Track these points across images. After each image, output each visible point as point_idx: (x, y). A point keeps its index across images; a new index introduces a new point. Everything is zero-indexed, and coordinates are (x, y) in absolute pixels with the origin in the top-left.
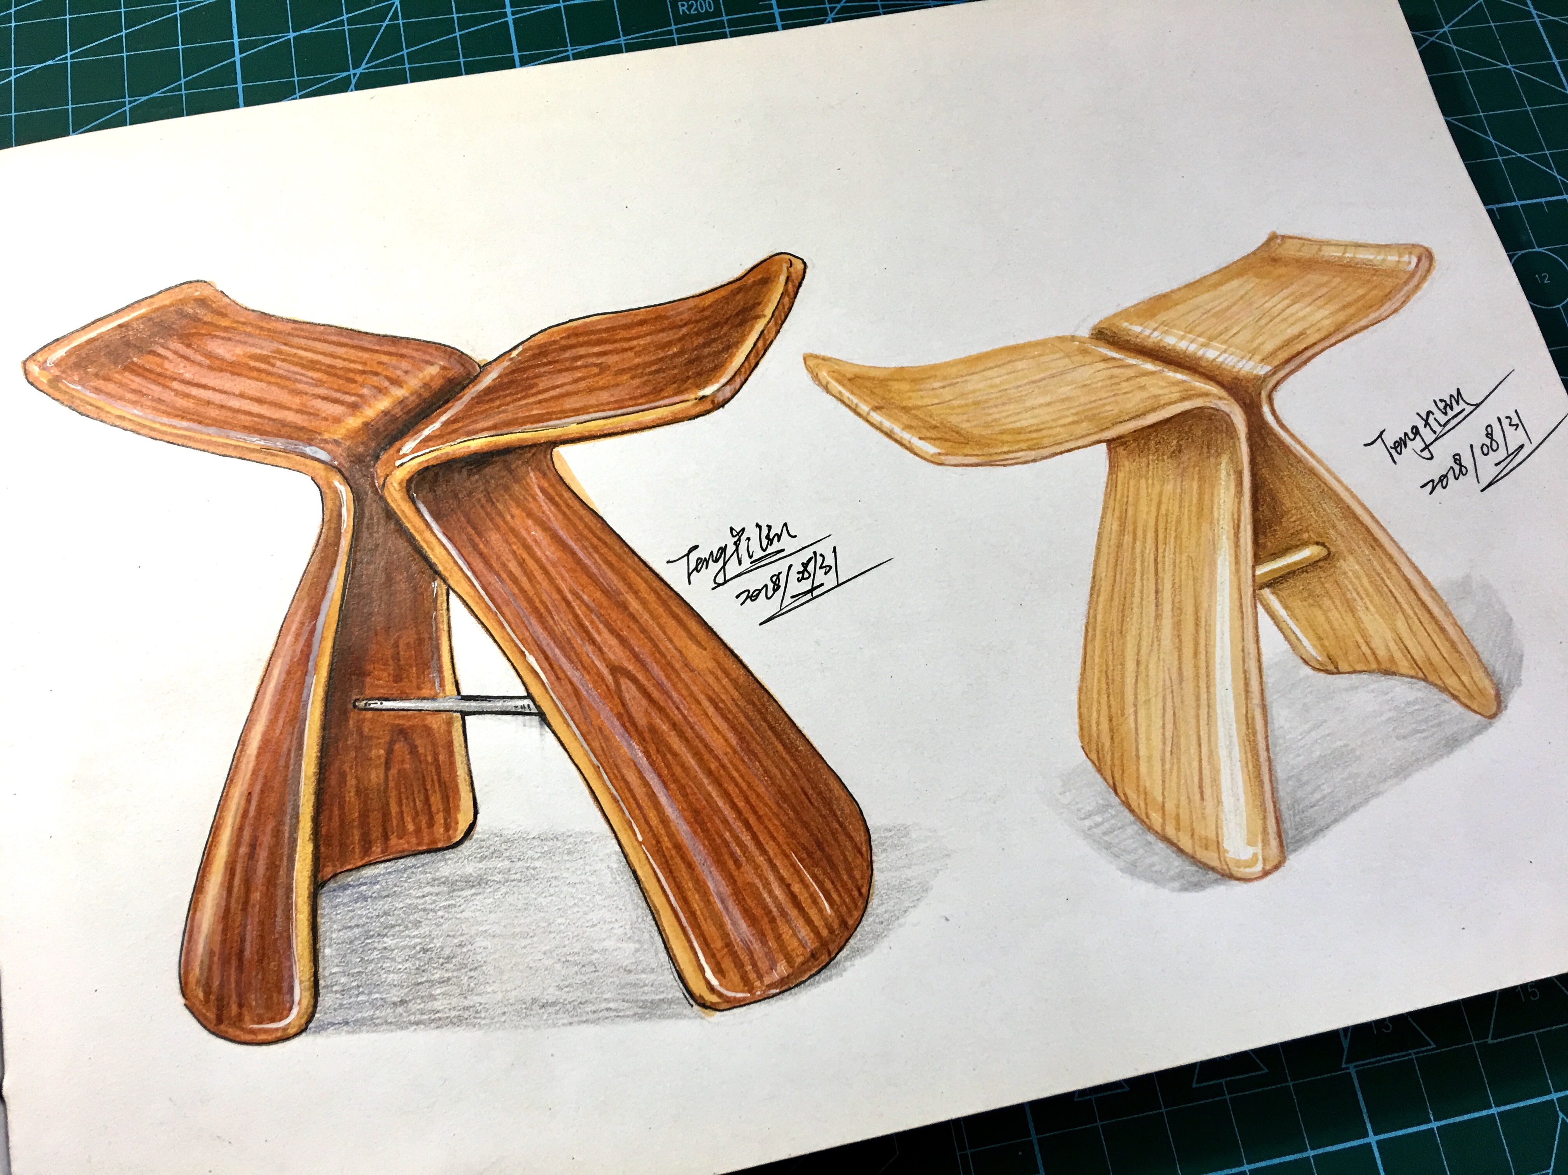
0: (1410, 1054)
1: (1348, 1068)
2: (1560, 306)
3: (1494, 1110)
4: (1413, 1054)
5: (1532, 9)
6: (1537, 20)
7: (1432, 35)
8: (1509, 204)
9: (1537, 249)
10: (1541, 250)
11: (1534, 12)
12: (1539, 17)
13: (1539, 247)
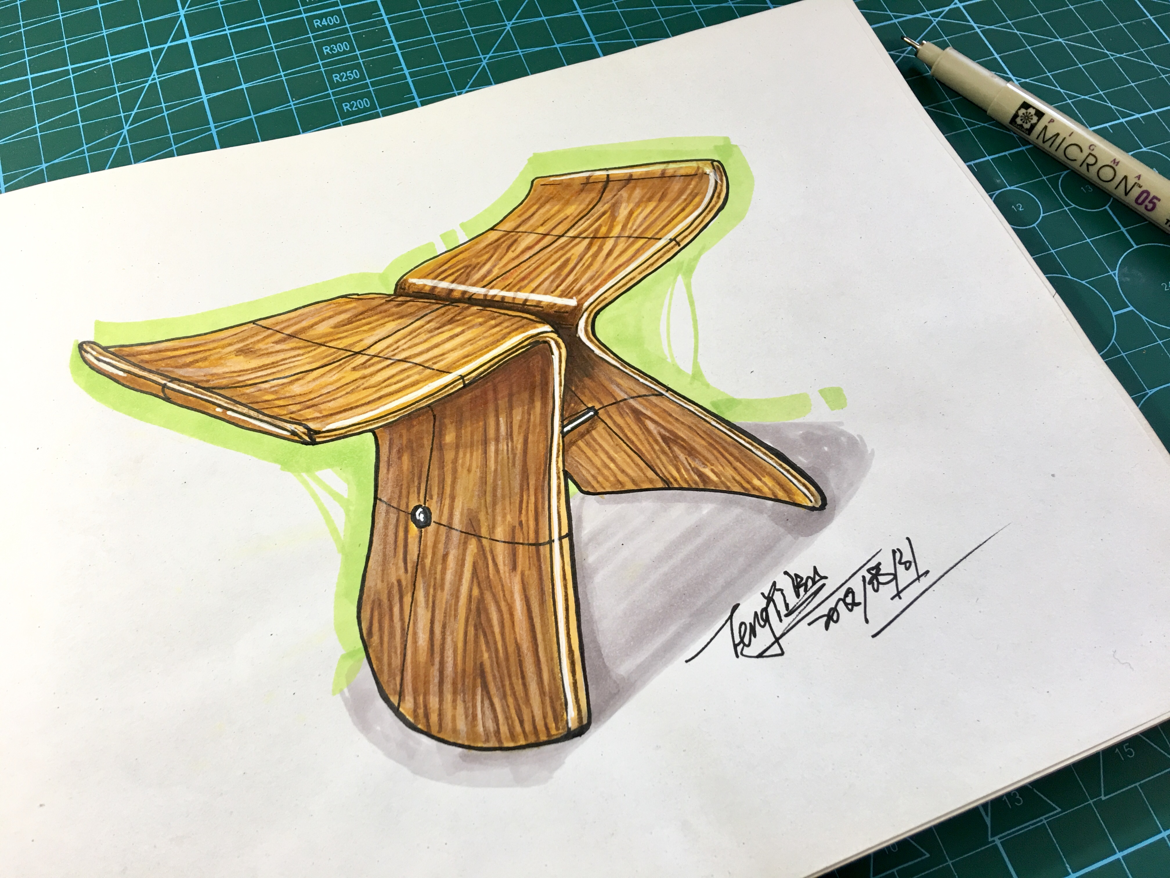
0: (1041, 821)
1: (994, 841)
2: (1035, 225)
3: (1119, 855)
4: (1043, 820)
5: (972, 23)
6: (978, 30)
7: (903, 52)
8: (982, 160)
9: (1009, 188)
10: (1012, 188)
11: (975, 25)
12: (979, 28)
13: (1010, 186)
